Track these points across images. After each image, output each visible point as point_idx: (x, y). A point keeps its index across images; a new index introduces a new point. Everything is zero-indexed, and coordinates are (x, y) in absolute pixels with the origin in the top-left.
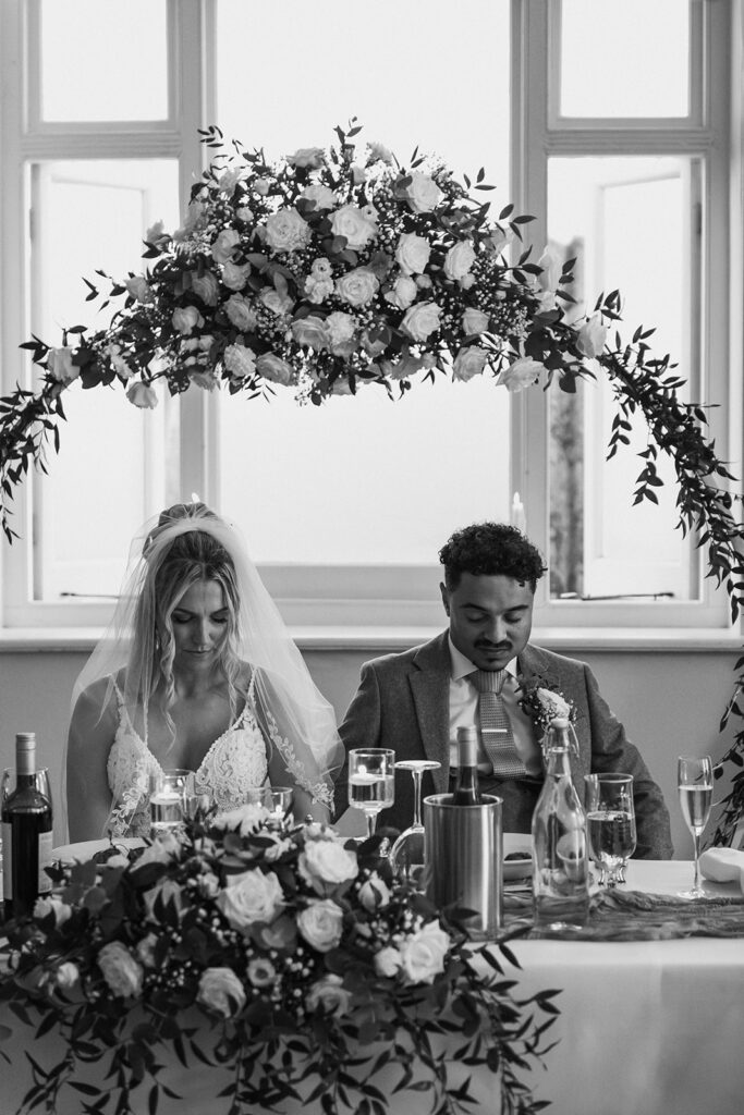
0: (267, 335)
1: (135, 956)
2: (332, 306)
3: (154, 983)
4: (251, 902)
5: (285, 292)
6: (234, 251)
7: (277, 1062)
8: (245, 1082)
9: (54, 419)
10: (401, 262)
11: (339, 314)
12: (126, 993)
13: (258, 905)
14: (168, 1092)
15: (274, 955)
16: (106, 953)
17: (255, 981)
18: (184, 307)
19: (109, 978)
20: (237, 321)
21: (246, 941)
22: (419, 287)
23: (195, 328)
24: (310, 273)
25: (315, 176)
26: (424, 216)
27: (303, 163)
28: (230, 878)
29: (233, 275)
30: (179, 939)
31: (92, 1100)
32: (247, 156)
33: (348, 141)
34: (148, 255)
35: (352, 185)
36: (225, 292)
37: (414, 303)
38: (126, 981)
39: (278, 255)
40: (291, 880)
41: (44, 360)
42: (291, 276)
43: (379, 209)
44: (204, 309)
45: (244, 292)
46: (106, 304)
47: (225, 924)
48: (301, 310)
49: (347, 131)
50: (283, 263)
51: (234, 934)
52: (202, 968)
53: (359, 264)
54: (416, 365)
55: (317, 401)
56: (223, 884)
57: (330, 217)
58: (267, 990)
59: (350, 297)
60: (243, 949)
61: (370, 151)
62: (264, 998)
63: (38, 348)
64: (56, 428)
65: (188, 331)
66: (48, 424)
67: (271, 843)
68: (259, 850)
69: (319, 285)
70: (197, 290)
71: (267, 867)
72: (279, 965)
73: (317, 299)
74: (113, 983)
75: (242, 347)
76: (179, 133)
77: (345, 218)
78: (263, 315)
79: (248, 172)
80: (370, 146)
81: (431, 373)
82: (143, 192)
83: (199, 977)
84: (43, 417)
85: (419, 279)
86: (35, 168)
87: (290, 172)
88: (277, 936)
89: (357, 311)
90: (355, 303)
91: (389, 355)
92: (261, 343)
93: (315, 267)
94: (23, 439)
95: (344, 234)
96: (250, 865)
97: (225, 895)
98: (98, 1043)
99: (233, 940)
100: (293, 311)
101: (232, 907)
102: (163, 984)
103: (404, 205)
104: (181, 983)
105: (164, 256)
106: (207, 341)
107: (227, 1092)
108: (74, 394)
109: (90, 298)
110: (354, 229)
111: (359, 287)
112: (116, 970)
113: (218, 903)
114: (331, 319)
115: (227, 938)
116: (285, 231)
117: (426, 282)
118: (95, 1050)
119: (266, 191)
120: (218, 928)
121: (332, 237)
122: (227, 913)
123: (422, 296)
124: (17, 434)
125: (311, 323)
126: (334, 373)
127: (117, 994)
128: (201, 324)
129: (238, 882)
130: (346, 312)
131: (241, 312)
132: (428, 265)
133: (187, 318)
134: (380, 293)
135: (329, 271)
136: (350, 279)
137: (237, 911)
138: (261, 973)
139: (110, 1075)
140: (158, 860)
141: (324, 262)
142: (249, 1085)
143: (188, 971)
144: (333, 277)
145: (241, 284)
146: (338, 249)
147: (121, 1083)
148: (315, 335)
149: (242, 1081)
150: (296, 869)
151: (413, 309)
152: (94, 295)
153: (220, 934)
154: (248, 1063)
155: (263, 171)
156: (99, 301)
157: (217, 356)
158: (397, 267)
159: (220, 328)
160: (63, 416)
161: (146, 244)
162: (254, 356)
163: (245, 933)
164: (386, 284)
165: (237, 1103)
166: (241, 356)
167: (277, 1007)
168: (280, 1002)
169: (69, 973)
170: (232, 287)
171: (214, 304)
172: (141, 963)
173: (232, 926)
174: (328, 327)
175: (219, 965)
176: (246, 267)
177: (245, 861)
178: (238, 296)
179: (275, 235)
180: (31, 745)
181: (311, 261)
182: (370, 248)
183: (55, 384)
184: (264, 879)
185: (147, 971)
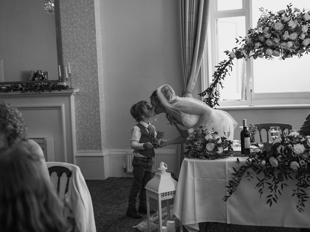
0: (275, 47)
1: (277, 159)
2: (288, 40)
3: (281, 164)
4: (299, 149)
5: (279, 38)
6: (268, 31)
7: (306, 180)
8: (300, 183)
9: (231, 65)
10: (303, 30)
11: (290, 42)
12: (275, 166)
13: (300, 150)
14: (285, 184)
15: (305, 159)
16: (271, 159)
17: (301, 164)
18: (257, 42)
19: (271, 163)
20: (268, 44)
21: (299, 157)
22: (306, 35)
23: (259, 46)
24: (284, 34)
25: (283, 15)
26: (307, 21)
27: (281, 13)
28: (294, 145)
29: (268, 35)
30: (286, 156)
31: (270, 186)
32: (269, 12)
33: (290, 8)
34: (248, 33)
35: (292, 16)
36: (266, 39)
37: (305, 39)
38: (275, 164)
39: (277, 31)
40: (306, 146)
41: (229, 54)
42: (280, 35)
43: (298, 20)
44: (261, 43)
45: (270, 39)
46: (240, 43)
47: (294, 154)
48: (282, 41)
49: (289, 6)
50: (278, 33)
51: (296, 155)
52: (291, 162)
53: (294, 32)
54: (304, 51)
55: (284, 59)
56: (293, 146)
57: (288, 23)
58: (304, 166)
59: (292, 38)
60: (298, 158)
61: (295, 9)
62: (303, 167)
63: (227, 52)
64: (231, 67)
65: (258, 47)
66: (230, 66)
67: (302, 139)
68: (300, 140)
69: (286, 36)
70: (260, 39)
71: (301, 143)
72: (306, 161)
73: (285, 39)
74: (272, 164)
75: (270, 49)
76: (245, 11)
77: (291, 23)
78: (274, 43)
79: (269, 16)
80: (295, 8)
81: (307, 52)
82: (236, 23)
83: (290, 163)
84: (229, 65)
85: (306, 34)
86: (216, 20)
87: (278, 15)
88: (306, 156)
89: (293, 41)
90: (293, 39)
91: (299, 49)
92: (273, 48)
93: (285, 33)
94: (225, 69)
95: (291, 26)
96: (298, 143)
97: (294, 148)
98: (271, 175)
99: (296, 157)
100: (280, 42)
101: (295, 150)
102: (283, 165)
103: (303, 19)
104: (287, 164)
105: (252, 33)
106: (262, 49)
107: (297, 185)
108: (235, 60)
109: (237, 42)
110: (293, 25)
111: (294, 36)
112: (273, 162)
113: (292, 150)
114: (288, 43)
115: (295, 156)
116: (279, 27)
117: (307, 35)
118: (270, 176)
119: (274, 19)
120: (293, 154)
121: (288, 27)
122: (294, 151)
123: (306, 37)
124: (224, 68)
125: (284, 44)
126: (287, 54)
127: (273, 166)
128: (261, 45)
129: (296, 146)
130: (291, 41)
131: (269, 43)
132: (308, 31)
133: (258, 44)
134: (298, 37)
135: (288, 33)
136: (292, 34)
137: (296, 151)
138: (302, 163)
139: (273, 181)
140: (278, 142)
141: (287, 32)
142: (301, 184)
143: (288, 162)
144: (289, 34)
145: (270, 37)
146: (290, 29)
147: (275, 183)
148: (285, 46)
149: (299, 183)
150: (307, 143)
151: (305, 40)
152: (238, 41)
153: (293, 155)
154: (300, 180)
155: (272, 15)
156: (239, 43)
157: (264, 51)
158: (302, 31)
159: (265, 46)
160: (233, 64)
161: (249, 31)
162: (272, 51)
163: (298, 155)
164: (299, 35)
165: (299, 187)
166: (270, 51)
167: (307, 169)
168: (307, 168)
169: (264, 162)
170: (268, 38)
171: (263, 41)
172: (278, 161)
173: (295, 154)
174: (288, 44)
175: (294, 161)
176: (271, 34)
177: (297, 142)
178: (269, 39)
179: (276, 27)
180: (246, 121)
181: (284, 32)
182: (296, 28)
183: (231, 58)
184: (301, 145)
185: (279, 162)
